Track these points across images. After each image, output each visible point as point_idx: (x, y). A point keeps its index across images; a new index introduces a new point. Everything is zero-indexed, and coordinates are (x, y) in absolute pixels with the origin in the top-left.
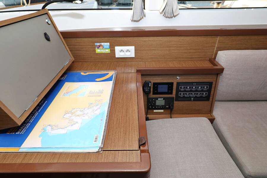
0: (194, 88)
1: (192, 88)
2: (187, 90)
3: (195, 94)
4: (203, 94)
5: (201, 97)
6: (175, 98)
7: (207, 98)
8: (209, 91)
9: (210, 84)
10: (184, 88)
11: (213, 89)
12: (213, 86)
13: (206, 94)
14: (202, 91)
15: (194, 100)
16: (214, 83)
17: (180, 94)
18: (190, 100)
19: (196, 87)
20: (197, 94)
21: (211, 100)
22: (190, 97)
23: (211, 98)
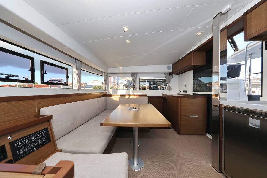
0: (38, 136)
1: (31, 139)
2: (26, 144)
3: (36, 143)
4: (43, 139)
5: (43, 142)
6: (13, 160)
7: (49, 140)
8: (48, 134)
9: (46, 129)
10: (22, 143)
11: (50, 132)
12: (49, 130)
13: (46, 138)
14: (42, 137)
15: (37, 149)
16: (49, 128)
17: (20, 151)
18: (34, 150)
19: (35, 137)
20: (38, 142)
21: (52, 140)
22: (32, 148)
23: (51, 138)
